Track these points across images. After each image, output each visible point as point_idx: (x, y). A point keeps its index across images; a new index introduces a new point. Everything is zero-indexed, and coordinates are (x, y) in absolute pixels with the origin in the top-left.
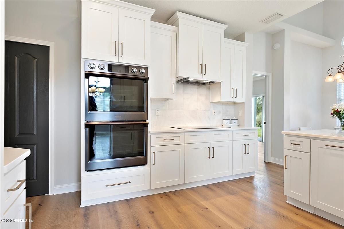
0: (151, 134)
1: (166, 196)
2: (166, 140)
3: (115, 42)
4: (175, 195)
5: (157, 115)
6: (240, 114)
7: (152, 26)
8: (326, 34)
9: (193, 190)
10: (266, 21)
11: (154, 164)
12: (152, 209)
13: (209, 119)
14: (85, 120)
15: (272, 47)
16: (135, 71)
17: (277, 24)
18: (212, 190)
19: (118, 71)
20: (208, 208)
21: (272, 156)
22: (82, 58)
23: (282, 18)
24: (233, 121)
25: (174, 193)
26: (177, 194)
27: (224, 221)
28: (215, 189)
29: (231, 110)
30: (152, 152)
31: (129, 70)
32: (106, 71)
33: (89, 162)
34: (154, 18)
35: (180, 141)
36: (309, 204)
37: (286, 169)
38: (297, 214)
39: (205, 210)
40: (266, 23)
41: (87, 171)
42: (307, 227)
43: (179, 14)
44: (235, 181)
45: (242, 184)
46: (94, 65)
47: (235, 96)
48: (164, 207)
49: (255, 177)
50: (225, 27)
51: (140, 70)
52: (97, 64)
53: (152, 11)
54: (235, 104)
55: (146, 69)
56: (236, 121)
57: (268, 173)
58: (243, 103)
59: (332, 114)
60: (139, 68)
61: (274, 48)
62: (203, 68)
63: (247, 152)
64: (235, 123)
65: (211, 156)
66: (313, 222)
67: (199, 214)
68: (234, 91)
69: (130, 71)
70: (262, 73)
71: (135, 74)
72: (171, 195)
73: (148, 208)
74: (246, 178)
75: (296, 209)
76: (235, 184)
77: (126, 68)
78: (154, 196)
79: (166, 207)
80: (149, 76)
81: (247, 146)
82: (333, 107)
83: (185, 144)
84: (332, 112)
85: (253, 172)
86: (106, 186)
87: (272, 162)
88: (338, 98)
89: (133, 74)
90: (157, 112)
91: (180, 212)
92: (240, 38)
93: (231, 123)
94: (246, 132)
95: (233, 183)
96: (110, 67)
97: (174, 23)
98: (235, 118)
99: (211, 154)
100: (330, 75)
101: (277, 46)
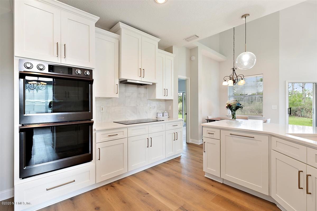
0: (96, 132)
1: (112, 187)
2: (110, 136)
3: (57, 43)
4: (120, 184)
5: (101, 111)
6: (170, 108)
7: (96, 32)
8: (221, 52)
9: (135, 176)
10: (188, 39)
11: (99, 159)
12: (98, 204)
13: (147, 113)
14: (20, 124)
15: (190, 59)
16: (79, 72)
17: (194, 43)
18: (151, 174)
19: (61, 72)
20: (149, 193)
21: (191, 138)
22: (15, 56)
23: (198, 39)
24: (165, 114)
25: (118, 182)
26: (121, 183)
27: (163, 204)
28: (153, 172)
29: (163, 105)
30: (97, 148)
31: (73, 71)
32: (46, 71)
33: (25, 169)
34: (98, 25)
35: (123, 135)
36: (220, 177)
37: (204, 152)
38: (213, 186)
39: (147, 195)
40: (188, 41)
41: (23, 178)
42: (220, 195)
43: (121, 25)
44: (167, 162)
45: (173, 165)
46: (31, 64)
47: (166, 95)
48: (109, 199)
49: (181, 157)
50: (158, 40)
51: (84, 72)
52: (35, 64)
53: (97, 19)
54: (166, 100)
55: (91, 71)
56: (167, 114)
57: (189, 153)
58: (172, 100)
59: (227, 107)
60: (83, 70)
61: (192, 59)
62: (142, 72)
63: (176, 139)
64: (166, 115)
65: (150, 145)
66: (223, 190)
67: (142, 201)
68: (166, 90)
69: (73, 73)
70: (183, 77)
71: (79, 76)
72: (116, 185)
73: (93, 203)
74: (175, 158)
75: (212, 182)
76: (168, 165)
77: (70, 69)
78: (100, 189)
79: (112, 199)
80: (94, 77)
81: (176, 134)
82: (227, 102)
83: (128, 137)
84: (227, 105)
85: (180, 154)
86: (47, 190)
87: (191, 142)
88: (228, 95)
89: (77, 76)
90: (101, 109)
91: (125, 203)
92: (169, 49)
93: (163, 116)
94: (174, 124)
95: (167, 165)
96: (51, 68)
97: (117, 32)
98: (166, 112)
99: (149, 143)
100: (225, 81)
101: (194, 58)
